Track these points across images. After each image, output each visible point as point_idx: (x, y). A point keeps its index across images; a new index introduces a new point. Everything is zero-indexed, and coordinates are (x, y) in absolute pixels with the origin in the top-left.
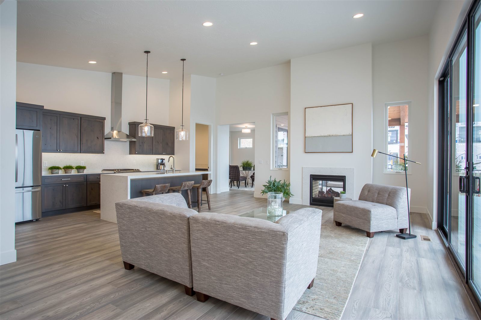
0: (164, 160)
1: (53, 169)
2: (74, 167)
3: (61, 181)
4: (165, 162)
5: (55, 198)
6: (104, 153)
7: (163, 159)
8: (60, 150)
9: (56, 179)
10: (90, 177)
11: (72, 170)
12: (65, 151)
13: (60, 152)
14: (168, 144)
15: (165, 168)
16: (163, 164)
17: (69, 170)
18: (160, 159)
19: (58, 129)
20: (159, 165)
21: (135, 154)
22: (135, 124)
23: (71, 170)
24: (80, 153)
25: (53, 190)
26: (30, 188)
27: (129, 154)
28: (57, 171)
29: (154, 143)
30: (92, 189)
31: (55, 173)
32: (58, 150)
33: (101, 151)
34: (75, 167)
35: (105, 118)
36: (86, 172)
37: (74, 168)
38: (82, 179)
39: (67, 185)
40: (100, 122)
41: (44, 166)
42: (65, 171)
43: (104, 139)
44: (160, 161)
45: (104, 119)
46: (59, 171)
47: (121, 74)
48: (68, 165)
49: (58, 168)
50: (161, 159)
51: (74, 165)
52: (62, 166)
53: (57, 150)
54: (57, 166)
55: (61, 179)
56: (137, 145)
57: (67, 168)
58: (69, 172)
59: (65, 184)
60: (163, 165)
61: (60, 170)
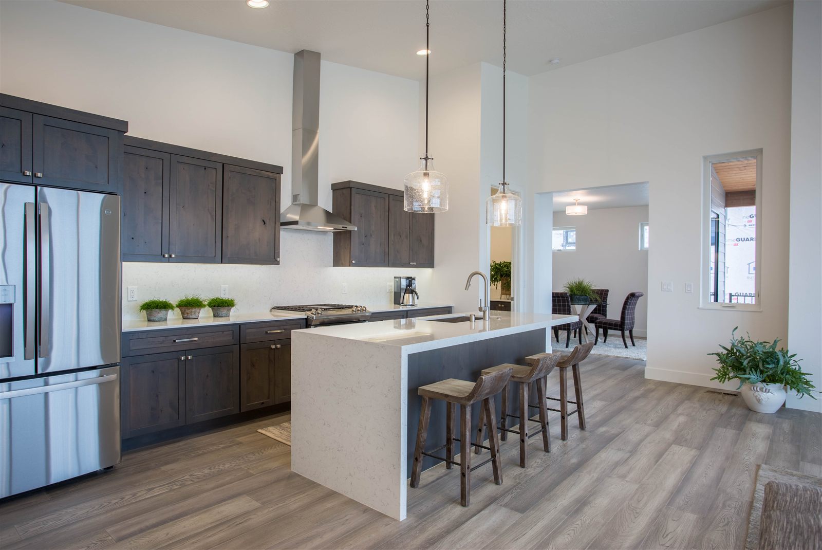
0: (414, 279)
1: (153, 308)
2: (205, 300)
3: (174, 344)
4: (417, 285)
5: (157, 396)
6: (278, 263)
7: (411, 278)
8: (170, 256)
9: (161, 339)
10: (248, 331)
11: (200, 310)
12: (184, 258)
13: (170, 260)
14: (421, 241)
15: (416, 301)
16: (410, 290)
17: (194, 310)
18: (403, 278)
19: (166, 194)
20: (402, 294)
21: (350, 265)
22: (351, 188)
23: (197, 310)
24: (222, 263)
25: (153, 372)
26: (94, 374)
27: (333, 266)
28: (161, 314)
29: (391, 238)
30: (253, 365)
31: (156, 319)
32: (164, 256)
33: (271, 257)
34: (206, 303)
35: (282, 167)
36: (235, 316)
37: (205, 306)
38: (227, 338)
39: (190, 358)
40: (269, 178)
41: (130, 299)
42: (183, 313)
43: (278, 224)
44: (404, 283)
45: (279, 170)
46: (167, 314)
47: (316, 56)
48: (190, 297)
49: (165, 306)
50: (407, 278)
51: (205, 296)
52: (174, 301)
53: (162, 255)
54: (162, 299)
55: (173, 338)
56: (355, 240)
57: (189, 306)
58: (194, 316)
59: (186, 352)
60: (412, 293)
61: (170, 312)
